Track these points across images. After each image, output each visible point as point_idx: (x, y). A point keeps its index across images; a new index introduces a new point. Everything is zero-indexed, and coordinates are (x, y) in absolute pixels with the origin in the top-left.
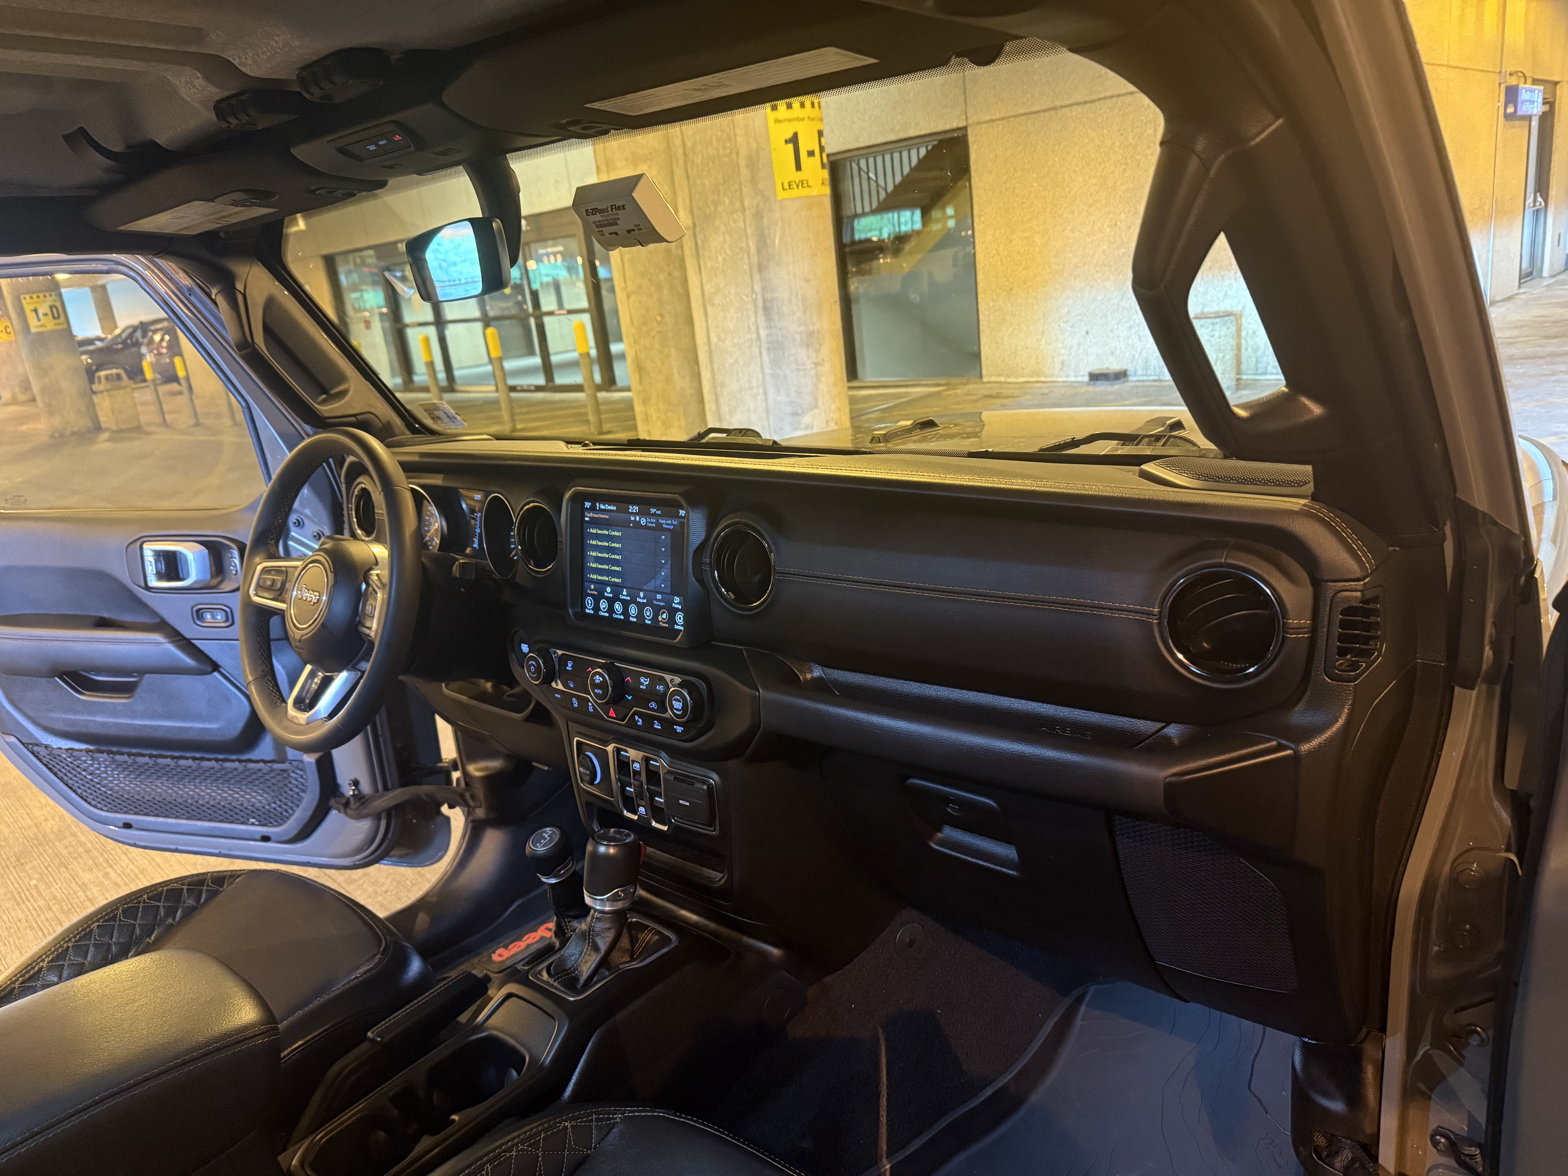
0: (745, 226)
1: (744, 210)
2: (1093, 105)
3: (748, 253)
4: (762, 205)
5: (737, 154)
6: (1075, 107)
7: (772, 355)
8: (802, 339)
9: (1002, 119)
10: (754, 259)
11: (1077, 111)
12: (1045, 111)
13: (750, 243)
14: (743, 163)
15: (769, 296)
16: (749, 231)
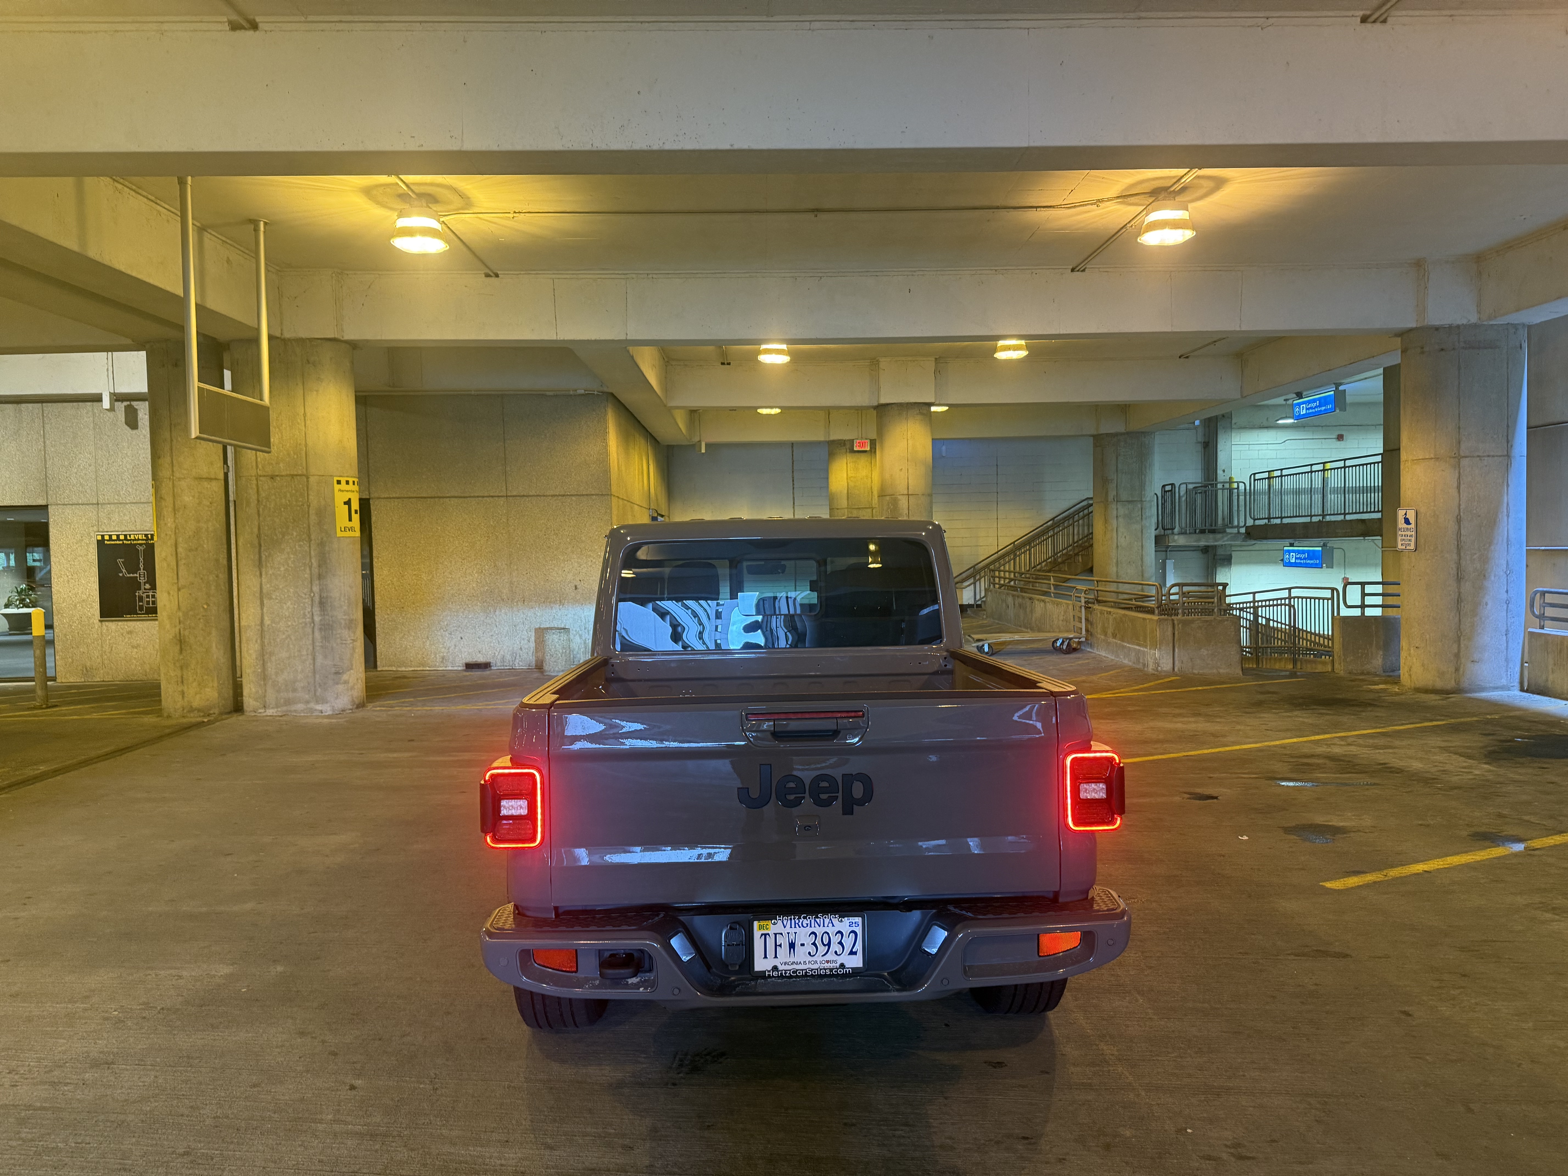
0: (310, 550)
1: (310, 540)
2: (465, 499)
3: (311, 567)
4: (325, 539)
5: (309, 506)
6: (453, 499)
7: (323, 633)
8: (346, 624)
9: (398, 498)
10: (315, 571)
11: (454, 501)
12: (431, 498)
13: (313, 561)
14: (312, 512)
15: (325, 595)
16: (312, 553)
